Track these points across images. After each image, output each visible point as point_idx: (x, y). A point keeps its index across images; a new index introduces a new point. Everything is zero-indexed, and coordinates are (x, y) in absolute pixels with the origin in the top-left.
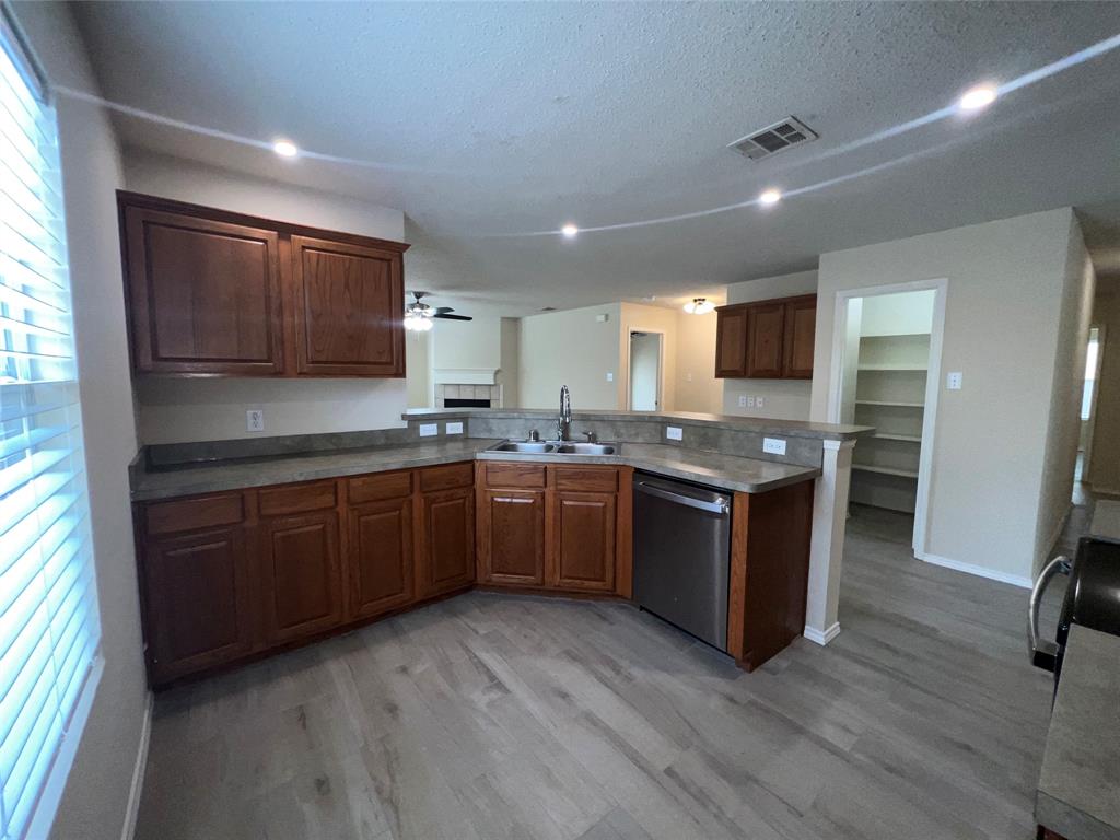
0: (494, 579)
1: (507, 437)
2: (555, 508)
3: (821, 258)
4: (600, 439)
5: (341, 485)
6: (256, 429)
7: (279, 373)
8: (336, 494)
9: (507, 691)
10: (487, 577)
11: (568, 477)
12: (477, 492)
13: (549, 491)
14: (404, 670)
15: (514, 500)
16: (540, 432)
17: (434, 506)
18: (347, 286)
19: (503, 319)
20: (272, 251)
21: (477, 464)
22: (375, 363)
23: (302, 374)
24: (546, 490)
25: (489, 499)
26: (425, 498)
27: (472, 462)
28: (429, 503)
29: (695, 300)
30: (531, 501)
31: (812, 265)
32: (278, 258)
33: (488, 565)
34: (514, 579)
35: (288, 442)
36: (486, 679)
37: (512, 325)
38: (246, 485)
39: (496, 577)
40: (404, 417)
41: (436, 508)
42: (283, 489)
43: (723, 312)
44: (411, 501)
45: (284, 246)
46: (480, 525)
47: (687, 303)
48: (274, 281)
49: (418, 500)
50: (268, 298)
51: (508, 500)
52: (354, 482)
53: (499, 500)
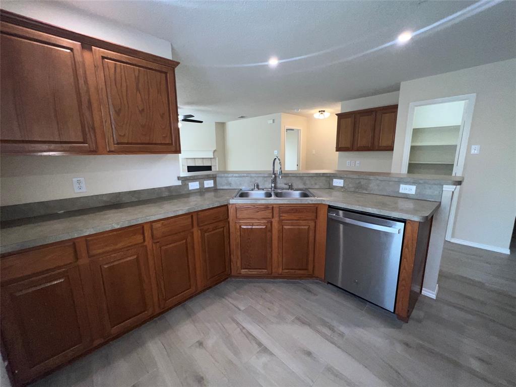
0: (242, 272)
1: (241, 188)
2: (279, 231)
3: (401, 84)
4: (295, 187)
5: (146, 228)
6: (81, 191)
7: (94, 152)
8: (143, 234)
9: (271, 354)
10: (238, 272)
11: (287, 212)
12: (231, 224)
13: (275, 221)
14: (200, 344)
15: (254, 227)
16: (259, 184)
17: (206, 234)
18: (138, 89)
19: (216, 123)
20: (78, 58)
21: (230, 206)
22: (161, 144)
23: (111, 152)
24: (273, 220)
25: (238, 227)
26: (200, 230)
27: (226, 206)
28: (203, 231)
29: (320, 111)
30: (264, 227)
31: (397, 88)
32: (84, 64)
33: (239, 264)
34: (254, 272)
35: (105, 199)
36: (256, 346)
37: (221, 127)
38: (76, 236)
39: (243, 271)
40: (179, 178)
41: (208, 235)
42: (105, 235)
43: (340, 116)
44: (193, 233)
45: (87, 55)
46: (233, 243)
47: (315, 113)
48: (81, 81)
49: (197, 233)
50: (78, 94)
51: (250, 227)
52: (156, 225)
53: (245, 227)
